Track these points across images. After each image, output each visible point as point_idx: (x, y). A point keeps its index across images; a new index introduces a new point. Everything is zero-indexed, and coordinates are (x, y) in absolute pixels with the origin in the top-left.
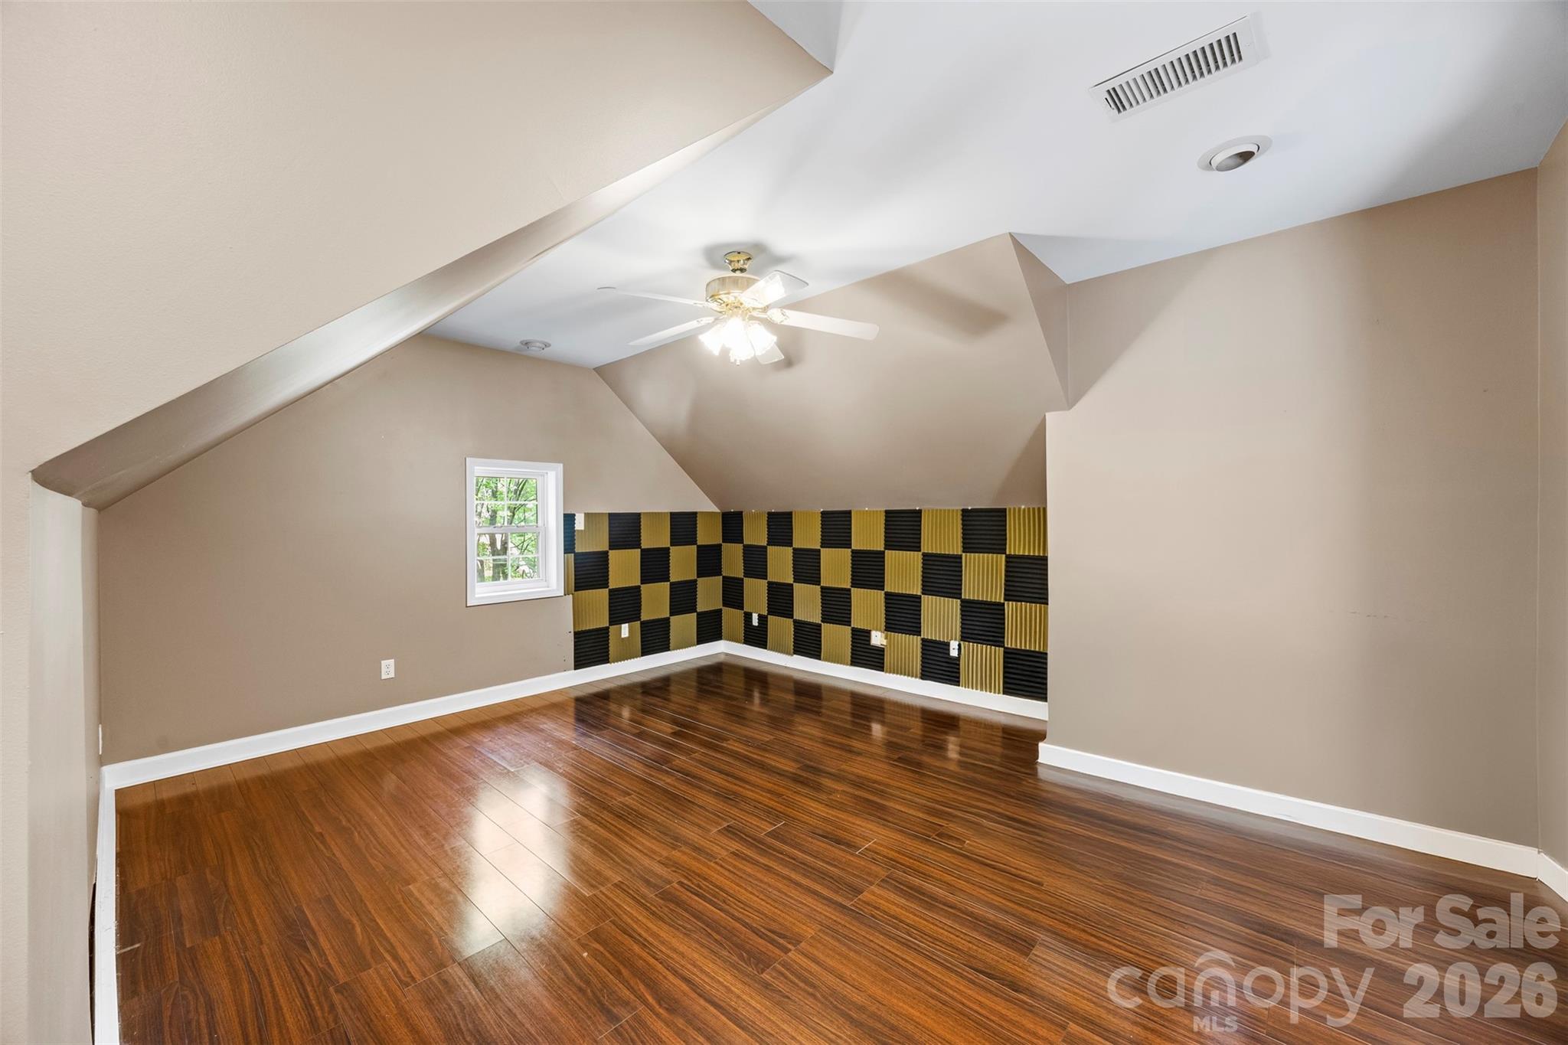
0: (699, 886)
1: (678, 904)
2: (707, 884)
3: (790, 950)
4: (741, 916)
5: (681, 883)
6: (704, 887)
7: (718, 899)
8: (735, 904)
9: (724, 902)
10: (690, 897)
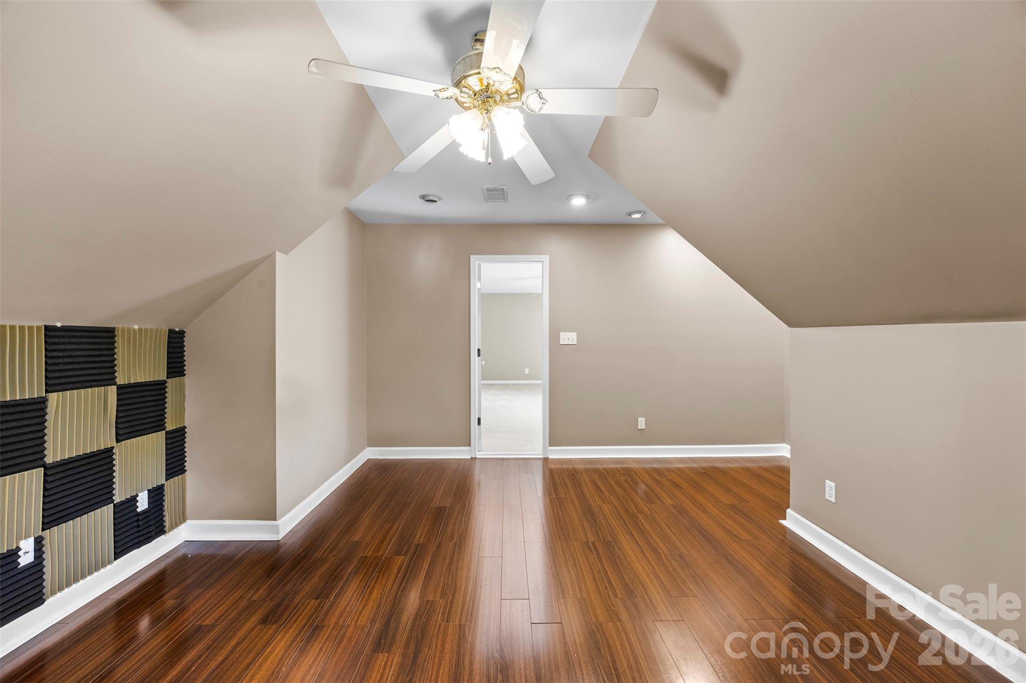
0: (606, 588)
1: (626, 584)
2: (600, 586)
3: (592, 542)
4: (598, 563)
5: (616, 596)
6: (603, 586)
7: (602, 575)
8: (595, 569)
9: (600, 572)
10: (616, 584)
